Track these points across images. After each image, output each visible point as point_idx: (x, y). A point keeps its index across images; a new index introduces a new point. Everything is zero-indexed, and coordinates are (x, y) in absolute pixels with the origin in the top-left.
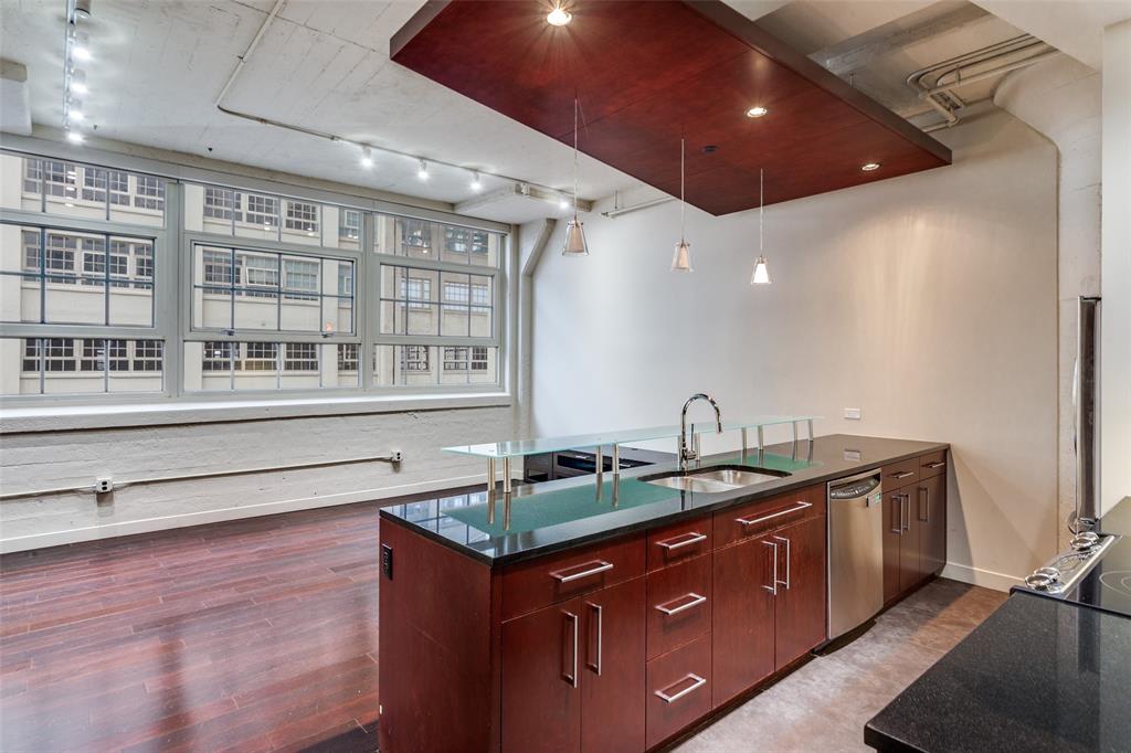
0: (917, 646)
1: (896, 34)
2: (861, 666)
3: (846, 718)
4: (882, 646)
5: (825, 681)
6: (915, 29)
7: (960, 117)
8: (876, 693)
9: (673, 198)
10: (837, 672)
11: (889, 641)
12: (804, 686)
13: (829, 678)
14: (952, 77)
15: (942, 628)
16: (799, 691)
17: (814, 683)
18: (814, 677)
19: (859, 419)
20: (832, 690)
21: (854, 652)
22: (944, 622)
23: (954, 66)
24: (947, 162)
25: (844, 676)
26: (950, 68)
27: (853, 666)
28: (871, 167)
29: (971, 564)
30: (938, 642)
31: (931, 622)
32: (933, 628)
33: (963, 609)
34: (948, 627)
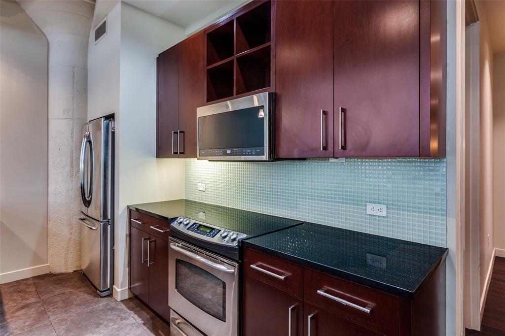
0: (20, 334)
22: (13, 313)
30: (28, 323)
31: (8, 316)
32: (14, 319)
33: (12, 300)
34: (20, 313)
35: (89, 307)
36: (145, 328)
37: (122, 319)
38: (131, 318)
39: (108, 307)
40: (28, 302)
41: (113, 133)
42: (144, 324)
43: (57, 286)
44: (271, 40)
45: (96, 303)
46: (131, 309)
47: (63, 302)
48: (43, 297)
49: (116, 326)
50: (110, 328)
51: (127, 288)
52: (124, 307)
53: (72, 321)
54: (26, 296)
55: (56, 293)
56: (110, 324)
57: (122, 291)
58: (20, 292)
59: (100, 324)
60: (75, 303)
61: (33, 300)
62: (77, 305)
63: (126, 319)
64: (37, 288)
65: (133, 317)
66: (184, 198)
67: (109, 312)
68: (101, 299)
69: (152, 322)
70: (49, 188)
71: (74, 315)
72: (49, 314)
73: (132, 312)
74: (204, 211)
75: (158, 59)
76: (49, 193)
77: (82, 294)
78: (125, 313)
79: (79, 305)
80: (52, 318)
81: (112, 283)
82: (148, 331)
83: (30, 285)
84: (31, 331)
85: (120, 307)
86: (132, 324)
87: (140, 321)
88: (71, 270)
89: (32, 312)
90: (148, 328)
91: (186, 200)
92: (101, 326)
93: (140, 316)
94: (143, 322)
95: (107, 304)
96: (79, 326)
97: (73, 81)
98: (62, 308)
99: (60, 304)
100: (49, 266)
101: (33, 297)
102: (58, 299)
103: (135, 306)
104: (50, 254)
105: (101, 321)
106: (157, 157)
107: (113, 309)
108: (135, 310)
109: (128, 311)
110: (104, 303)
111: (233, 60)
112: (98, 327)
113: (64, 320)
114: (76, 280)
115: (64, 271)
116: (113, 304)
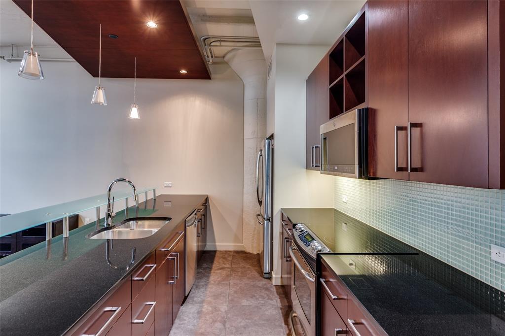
0: (213, 284)
1: (204, 16)
2: (199, 303)
3: (208, 333)
4: (202, 290)
5: (190, 318)
6: (211, 17)
7: (214, 61)
8: (212, 313)
9: (74, 60)
10: (192, 311)
11: (203, 286)
12: (183, 326)
13: (191, 316)
14: (218, 44)
15: (216, 273)
16: (182, 330)
17: (186, 322)
18: (185, 318)
19: (171, 187)
20: (195, 321)
21: (193, 297)
22: (216, 270)
23: (219, 39)
24: (209, 78)
25: (196, 312)
26: (216, 39)
27: (196, 305)
28: (183, 72)
29: (215, 243)
30: (219, 279)
31: (212, 271)
32: (214, 274)
33: (218, 262)
34: (219, 271)
35: (254, 281)
36: (280, 311)
37: (268, 299)
38: (275, 301)
39: (265, 286)
40: (225, 266)
41: (273, 149)
42: (281, 309)
43: (243, 261)
44: (366, 53)
45: (259, 281)
46: (279, 294)
47: (242, 273)
48: (233, 266)
49: (263, 302)
50: (259, 301)
51: (280, 276)
52: (275, 290)
53: (240, 288)
54: (226, 262)
55: (241, 266)
56: (260, 299)
57: (276, 277)
58: (224, 258)
59: (255, 296)
60: (248, 276)
61: (228, 266)
62: (248, 278)
63: (271, 300)
64: (233, 258)
65: (277, 301)
66: (334, 208)
67: (263, 291)
68: (263, 279)
69: (287, 309)
70: (244, 189)
71: (243, 284)
72: (231, 277)
73: (278, 296)
74: (346, 222)
75: (307, 81)
76: (244, 192)
77: (254, 271)
78: (273, 295)
79: (249, 278)
80: (231, 281)
81: (272, 269)
82: (281, 315)
83: (231, 255)
84: (218, 284)
85: (272, 290)
86: (273, 305)
87: (279, 305)
88: (255, 253)
89: (224, 273)
90: (282, 313)
91: (335, 210)
92: (254, 298)
93: (281, 302)
94: (281, 307)
95: (265, 285)
96: (243, 292)
97: (257, 109)
98: (240, 276)
99: (240, 274)
100: (243, 245)
101: (228, 264)
102: (240, 270)
103: (282, 292)
104: (244, 238)
105: (256, 295)
106: (306, 168)
107: (267, 289)
108: (281, 296)
109: (275, 294)
110: (264, 283)
111: (343, 77)
112: (252, 298)
113: (237, 285)
114: (255, 260)
115: (251, 252)
116: (269, 286)
